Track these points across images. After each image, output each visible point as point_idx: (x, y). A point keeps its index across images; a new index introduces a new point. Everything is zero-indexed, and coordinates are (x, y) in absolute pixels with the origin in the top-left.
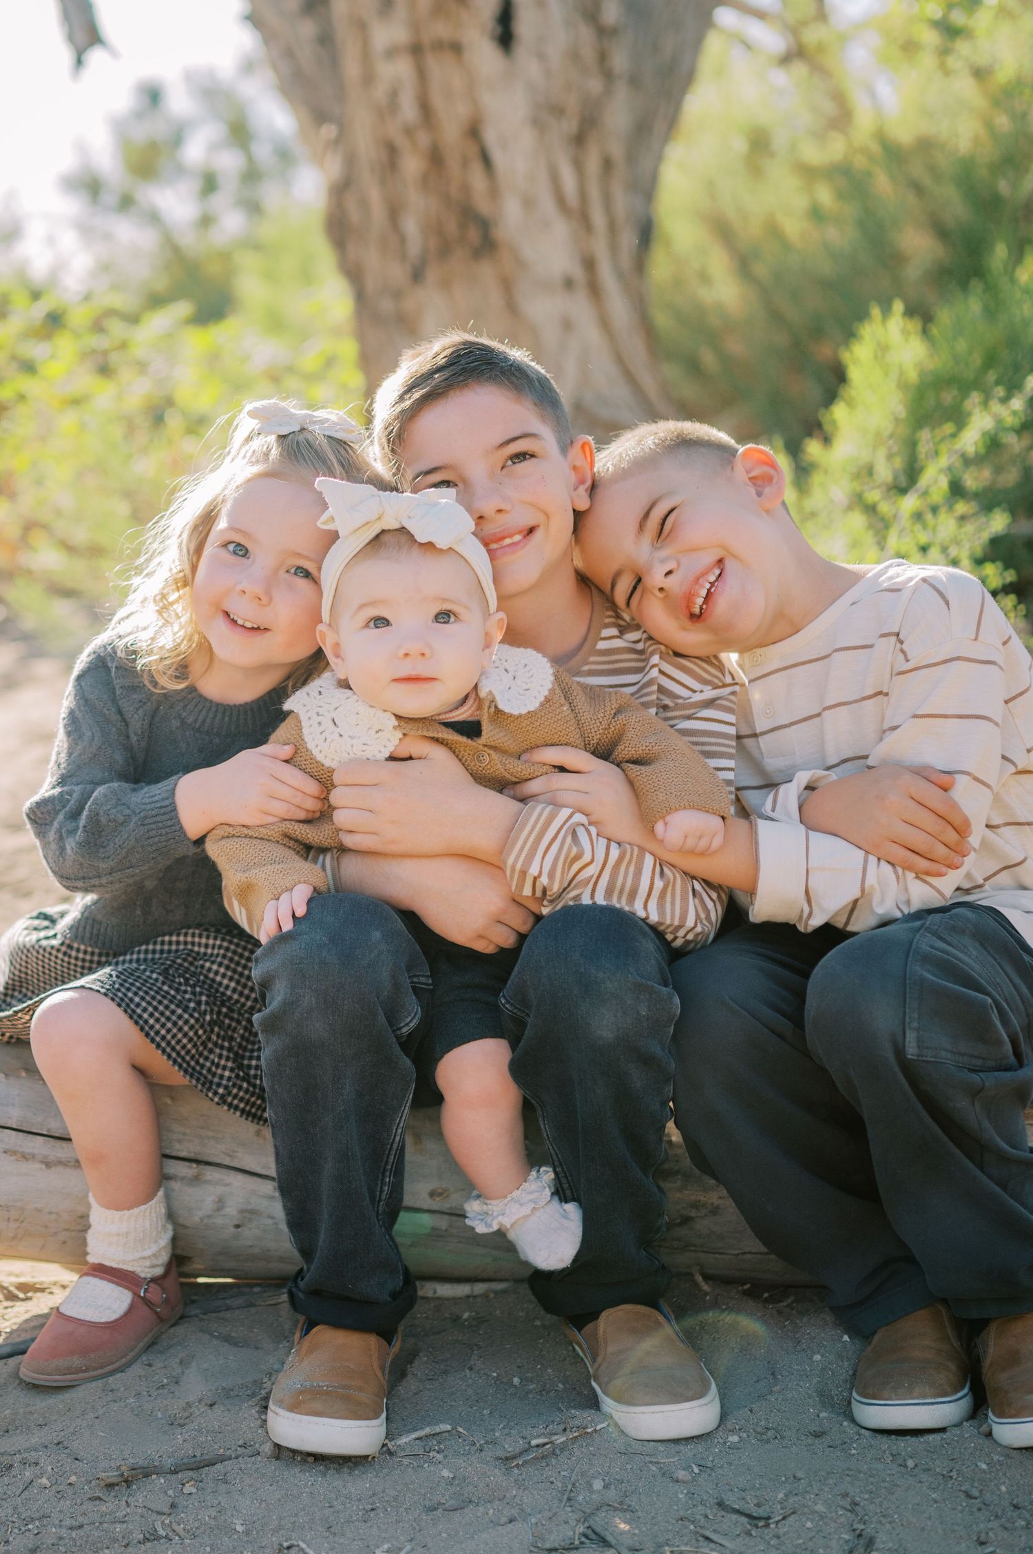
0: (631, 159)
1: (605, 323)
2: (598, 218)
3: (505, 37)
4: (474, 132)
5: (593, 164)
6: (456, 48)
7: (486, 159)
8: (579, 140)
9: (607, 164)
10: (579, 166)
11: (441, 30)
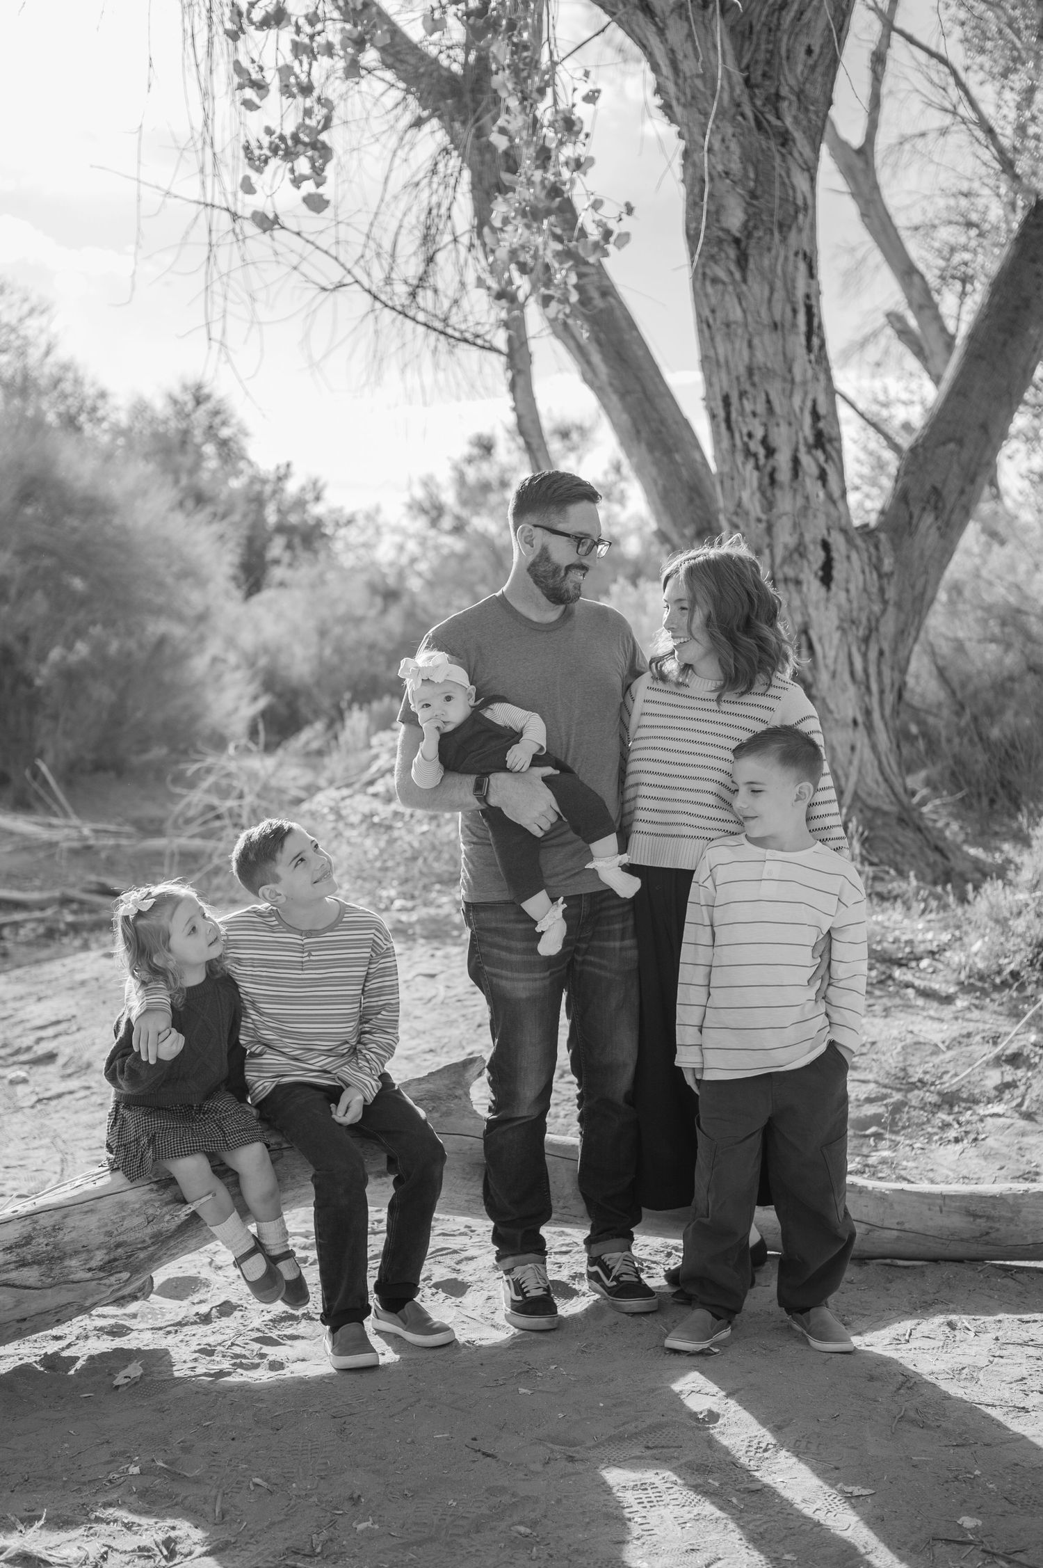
0: (895, 651)
1: (874, 747)
2: (874, 687)
3: (826, 578)
4: (805, 631)
5: (873, 654)
6: (798, 583)
7: (811, 647)
8: (866, 640)
9: (881, 653)
10: (865, 656)
11: (789, 571)
